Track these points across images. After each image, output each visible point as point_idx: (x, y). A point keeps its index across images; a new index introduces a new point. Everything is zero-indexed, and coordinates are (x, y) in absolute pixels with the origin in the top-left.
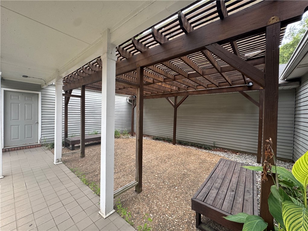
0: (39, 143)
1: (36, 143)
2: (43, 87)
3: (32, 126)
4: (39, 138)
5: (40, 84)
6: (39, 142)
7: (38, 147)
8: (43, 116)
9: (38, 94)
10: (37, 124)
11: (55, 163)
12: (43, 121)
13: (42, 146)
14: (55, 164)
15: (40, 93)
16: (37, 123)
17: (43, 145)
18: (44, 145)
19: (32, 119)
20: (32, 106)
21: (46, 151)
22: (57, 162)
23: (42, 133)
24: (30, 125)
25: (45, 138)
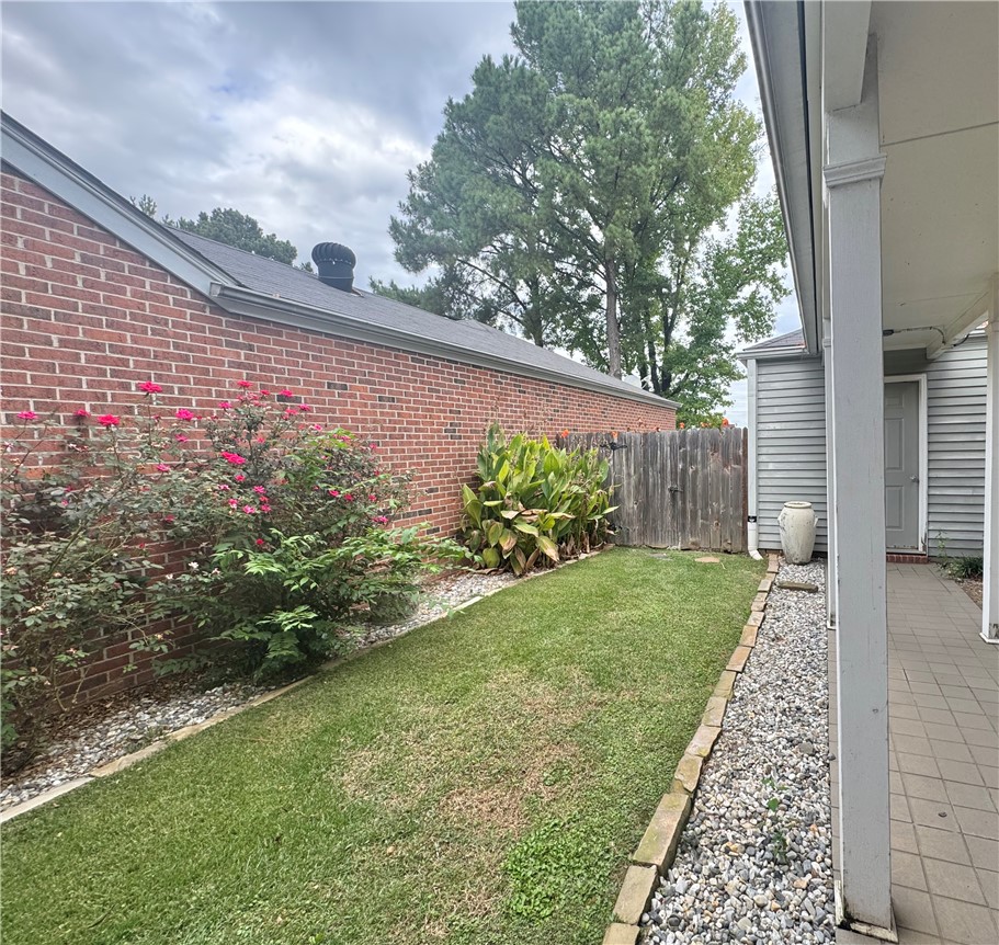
0: (921, 550)
1: (913, 548)
2: (931, 357)
3: (900, 491)
4: (921, 535)
5: (923, 346)
6: (921, 545)
7: (918, 561)
8: (933, 457)
9: (917, 383)
10: (915, 484)
11: (985, 634)
12: (933, 474)
13: (929, 560)
14: (987, 641)
15: (923, 378)
16: (914, 481)
17: (933, 559)
18: (937, 560)
19: (900, 468)
20: (901, 423)
21: (947, 584)
22: (994, 634)
23: (932, 518)
24: (895, 488)
25: (943, 536)
